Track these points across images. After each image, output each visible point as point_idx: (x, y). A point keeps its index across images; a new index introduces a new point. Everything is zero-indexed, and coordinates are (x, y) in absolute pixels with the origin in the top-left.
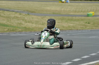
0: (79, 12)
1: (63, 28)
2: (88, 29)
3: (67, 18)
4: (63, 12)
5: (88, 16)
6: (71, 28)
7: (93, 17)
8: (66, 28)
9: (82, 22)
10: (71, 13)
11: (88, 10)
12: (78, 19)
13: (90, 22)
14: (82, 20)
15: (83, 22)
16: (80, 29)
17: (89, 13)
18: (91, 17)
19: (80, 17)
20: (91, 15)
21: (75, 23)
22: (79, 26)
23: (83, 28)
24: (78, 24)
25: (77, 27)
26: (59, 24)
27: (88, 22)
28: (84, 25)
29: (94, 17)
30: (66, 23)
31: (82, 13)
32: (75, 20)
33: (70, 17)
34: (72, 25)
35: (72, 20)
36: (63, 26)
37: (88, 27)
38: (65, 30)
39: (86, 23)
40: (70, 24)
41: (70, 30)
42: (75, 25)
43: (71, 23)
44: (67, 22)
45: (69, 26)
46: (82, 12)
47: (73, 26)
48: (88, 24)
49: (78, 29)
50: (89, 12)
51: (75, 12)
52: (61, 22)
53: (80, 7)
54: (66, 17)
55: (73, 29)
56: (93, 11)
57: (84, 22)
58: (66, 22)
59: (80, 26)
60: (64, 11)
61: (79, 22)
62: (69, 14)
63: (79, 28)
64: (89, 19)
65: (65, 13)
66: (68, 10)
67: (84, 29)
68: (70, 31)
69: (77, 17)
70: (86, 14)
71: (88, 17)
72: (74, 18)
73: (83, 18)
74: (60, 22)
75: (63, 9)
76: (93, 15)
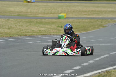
0: (48, 14)
1: (34, 32)
3: (36, 21)
4: (30, 14)
5: (59, 18)
6: (43, 33)
7: (65, 20)
8: (37, 32)
9: (53, 25)
10: (40, 15)
11: (58, 11)
12: (48, 22)
14: (53, 23)
15: (54, 26)
16: (53, 33)
17: (60, 15)
18: (63, 20)
19: (50, 20)
20: (63, 17)
21: (46, 27)
22: (51, 30)
23: (56, 32)
24: (50, 28)
25: (49, 31)
26: (28, 28)
27: (60, 26)
28: (57, 29)
29: (66, 20)
30: (36, 27)
31: (52, 15)
32: (45, 23)
33: (39, 20)
34: (42, 29)
35: (41, 23)
36: (33, 31)
37: (62, 32)
38: (36, 35)
39: (59, 26)
41: (42, 35)
42: (46, 29)
43: (41, 27)
44: (37, 25)
45: (39, 31)
46: (51, 13)
47: (44, 30)
48: (61, 28)
49: (51, 34)
50: (60, 14)
51: (44, 13)
53: (49, 8)
54: (33, 20)
55: (45, 34)
56: (64, 13)
57: (56, 26)
58: (35, 25)
59: (52, 30)
61: (50, 26)
62: (37, 15)
64: (61, 22)
66: (35, 11)
67: (58, 34)
69: (47, 20)
70: (56, 16)
71: (59, 20)
72: (43, 20)
73: (54, 20)
74: (29, 26)
75: (29, 10)
76: (65, 17)
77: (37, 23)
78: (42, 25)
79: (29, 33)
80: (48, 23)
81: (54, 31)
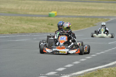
0: (38, 11)
1: (24, 30)
2: (52, 32)
3: (26, 18)
5: (50, 16)
6: (33, 31)
7: (55, 18)
8: (27, 30)
9: (44, 23)
10: (30, 13)
11: (49, 9)
13: (53, 24)
14: (43, 21)
16: (44, 31)
17: (50, 13)
18: (53, 18)
19: (41, 18)
20: (54, 15)
21: (37, 24)
22: (42, 28)
23: (47, 30)
24: (41, 26)
26: (18, 25)
27: (51, 24)
28: (47, 27)
29: (57, 18)
30: (27, 25)
31: (42, 13)
32: (36, 21)
33: (29, 18)
34: (33, 26)
35: (31, 20)
36: (24, 28)
37: (52, 30)
39: (49, 24)
40: (30, 26)
41: (32, 32)
42: (36, 26)
44: (27, 23)
45: (30, 28)
46: (42, 11)
47: (35, 28)
48: (51, 26)
49: (41, 32)
50: (51, 12)
51: (35, 11)
52: (21, 24)
53: (40, 6)
54: (24, 17)
55: (36, 31)
56: (55, 11)
57: (46, 24)
58: (26, 23)
60: (21, 10)
61: (41, 23)
62: (28, 13)
64: (52, 20)
65: (22, 12)
66: (25, 8)
68: (34, 34)
69: (37, 17)
70: (47, 13)
71: (49, 18)
72: (34, 18)
73: (44, 18)
74: (19, 23)
75: (19, 8)
76: (56, 15)
77: (27, 20)
78: (33, 23)
79: (20, 30)
80: (39, 21)
81: (44, 29)
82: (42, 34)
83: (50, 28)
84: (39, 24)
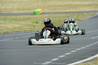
0: (23, 10)
1: (8, 30)
2: (37, 30)
3: (10, 17)
4: (4, 11)
5: (34, 14)
6: (17, 30)
8: (11, 29)
9: (28, 22)
10: (15, 12)
11: (34, 7)
12: (23, 18)
13: (38, 22)
14: (28, 19)
15: (30, 22)
16: (28, 30)
17: (35, 11)
18: (38, 16)
19: (26, 16)
20: (39, 13)
21: (21, 23)
22: (26, 26)
23: (31, 28)
24: (25, 25)
25: (24, 28)
26: (2, 25)
27: (36, 22)
28: (32, 25)
29: (42, 15)
30: (11, 24)
31: (27, 11)
32: (20, 20)
33: (13, 17)
34: (17, 26)
35: (16, 20)
36: (8, 28)
37: (37, 28)
38: (10, 32)
39: (34, 22)
40: (14, 25)
41: (16, 32)
42: (21, 25)
43: (16, 24)
44: (11, 22)
45: (14, 28)
46: (26, 9)
47: (19, 27)
48: (36, 24)
49: (25, 31)
50: (35, 9)
51: (19, 9)
53: (24, 4)
54: (8, 17)
56: (40, 8)
57: (31, 22)
58: (10, 22)
59: (28, 26)
60: (5, 9)
61: (25, 22)
62: (12, 12)
63: (26, 29)
65: (6, 12)
66: (10, 7)
67: (33, 30)
69: (22, 16)
70: (32, 11)
71: (34, 16)
72: (18, 17)
73: (29, 16)
74: (3, 23)
76: (41, 12)
77: (12, 19)
78: (17, 22)
79: (3, 30)
80: (23, 20)
81: (29, 27)
82: (26, 33)
83: (34, 26)
84: (24, 23)
